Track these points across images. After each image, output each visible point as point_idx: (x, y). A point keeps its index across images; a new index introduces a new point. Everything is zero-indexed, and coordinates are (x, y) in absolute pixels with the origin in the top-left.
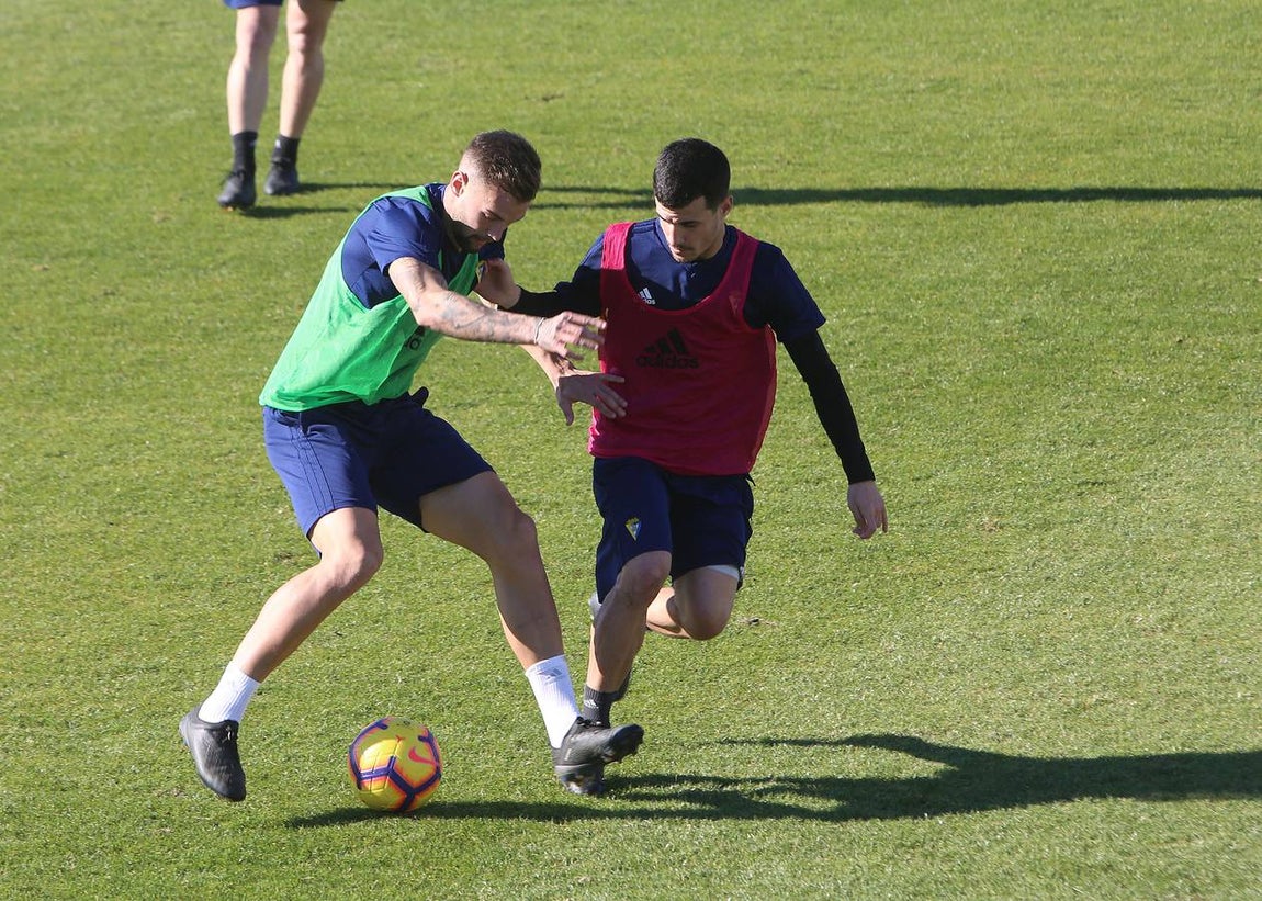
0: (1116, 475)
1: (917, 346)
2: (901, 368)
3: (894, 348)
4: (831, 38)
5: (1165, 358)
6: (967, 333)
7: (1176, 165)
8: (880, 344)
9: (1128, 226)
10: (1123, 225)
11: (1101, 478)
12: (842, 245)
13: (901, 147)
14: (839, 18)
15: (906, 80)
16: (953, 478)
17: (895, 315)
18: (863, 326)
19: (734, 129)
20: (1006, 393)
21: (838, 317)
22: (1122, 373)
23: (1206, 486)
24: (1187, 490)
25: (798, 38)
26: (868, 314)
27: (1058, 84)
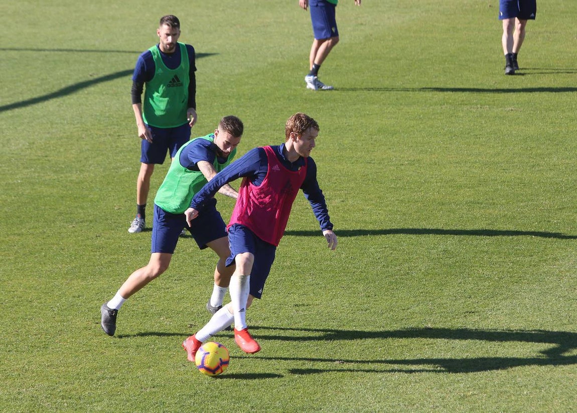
0: (479, 309)
1: (404, 259)
2: (398, 268)
3: (395, 260)
4: (372, 144)
5: (498, 265)
6: (423, 255)
7: (502, 194)
8: (390, 259)
9: (484, 216)
10: (482, 215)
11: (473, 310)
12: (376, 222)
13: (398, 185)
14: (375, 137)
15: (400, 161)
16: (417, 309)
17: (396, 248)
18: (383, 252)
19: (335, 178)
20: (437, 278)
21: (374, 248)
22: (481, 271)
23: (513, 314)
24: (506, 316)
25: (359, 144)
26: (385, 247)
27: (457, 163)
